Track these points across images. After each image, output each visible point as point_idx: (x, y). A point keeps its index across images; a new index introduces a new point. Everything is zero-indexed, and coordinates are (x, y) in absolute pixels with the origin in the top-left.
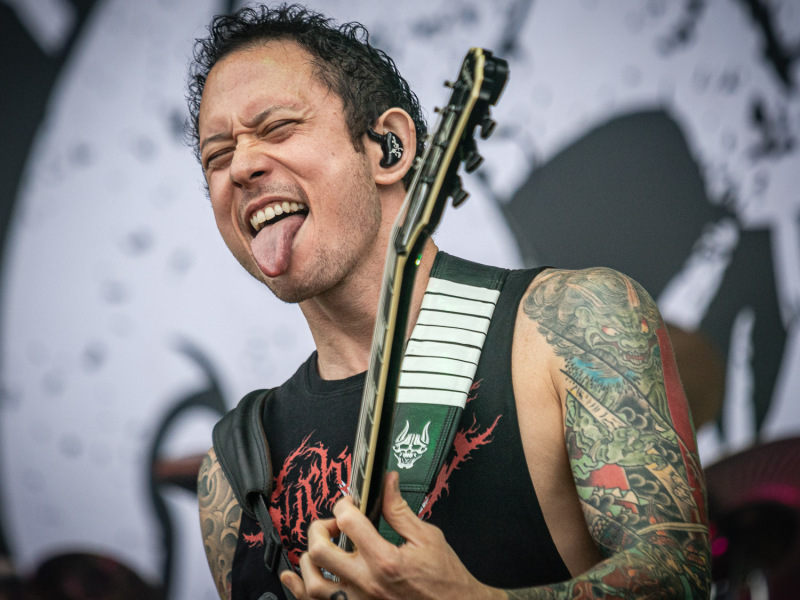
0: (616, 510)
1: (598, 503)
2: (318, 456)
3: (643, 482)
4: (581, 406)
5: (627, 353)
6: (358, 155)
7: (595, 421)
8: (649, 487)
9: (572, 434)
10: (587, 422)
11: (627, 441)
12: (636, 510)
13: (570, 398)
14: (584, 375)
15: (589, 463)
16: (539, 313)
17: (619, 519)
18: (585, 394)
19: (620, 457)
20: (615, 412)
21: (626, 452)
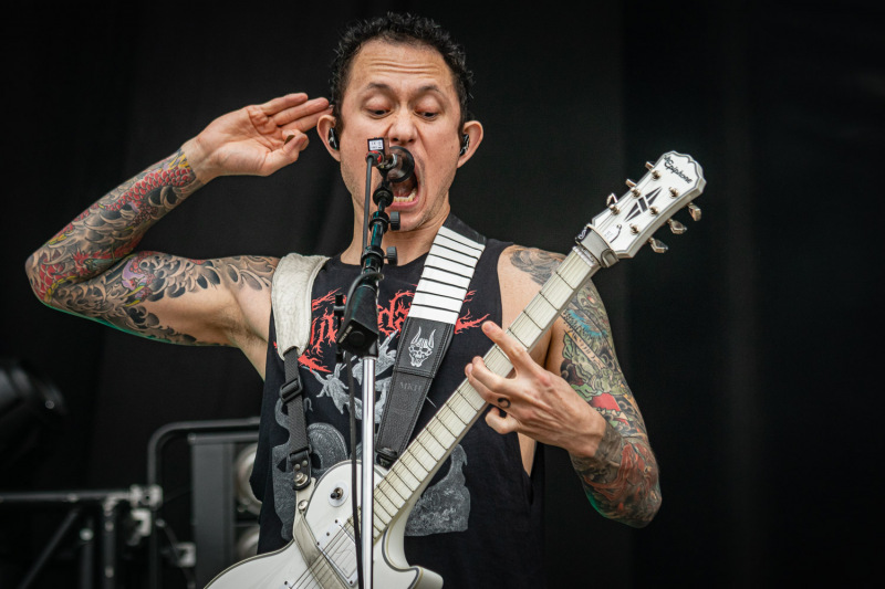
0: (615, 422)
3: (626, 407)
4: (576, 346)
5: (602, 318)
7: (589, 361)
8: (629, 409)
9: (570, 365)
10: (583, 359)
11: (609, 378)
12: (627, 423)
13: (567, 338)
14: (578, 325)
15: (589, 389)
16: (530, 269)
18: (579, 338)
19: (609, 388)
20: (599, 356)
21: (611, 386)
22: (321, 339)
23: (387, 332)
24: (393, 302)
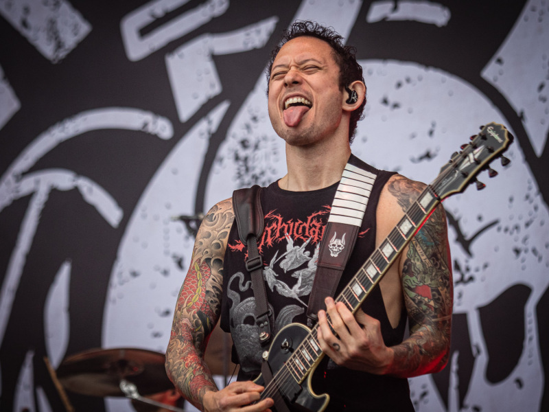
0: (424, 307)
1: (417, 302)
2: (277, 220)
3: (437, 296)
4: (416, 251)
5: (437, 232)
6: (339, 92)
7: (422, 261)
8: (439, 299)
9: (409, 262)
10: (418, 260)
11: (432, 274)
12: (433, 309)
13: (411, 245)
14: (420, 236)
15: (416, 281)
16: (398, 194)
17: (425, 311)
18: (418, 245)
19: (429, 282)
20: (429, 259)
21: (432, 280)
22: (262, 243)
23: (304, 239)
24: (310, 218)
